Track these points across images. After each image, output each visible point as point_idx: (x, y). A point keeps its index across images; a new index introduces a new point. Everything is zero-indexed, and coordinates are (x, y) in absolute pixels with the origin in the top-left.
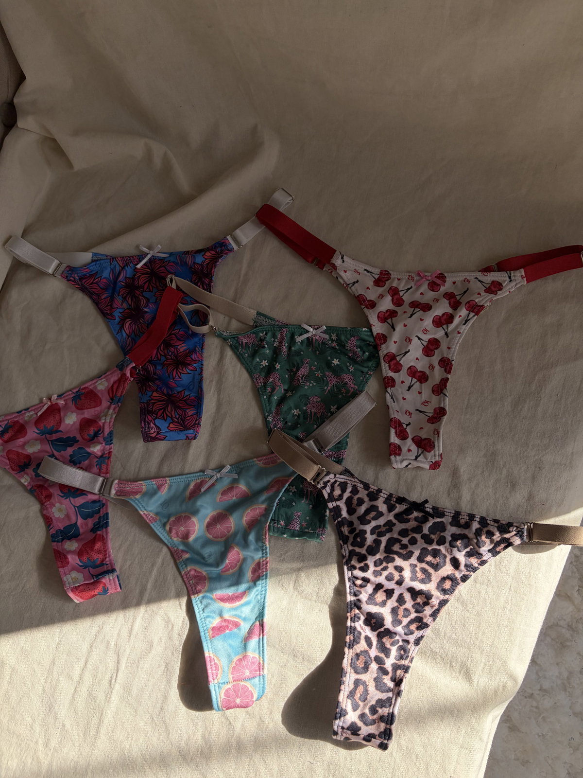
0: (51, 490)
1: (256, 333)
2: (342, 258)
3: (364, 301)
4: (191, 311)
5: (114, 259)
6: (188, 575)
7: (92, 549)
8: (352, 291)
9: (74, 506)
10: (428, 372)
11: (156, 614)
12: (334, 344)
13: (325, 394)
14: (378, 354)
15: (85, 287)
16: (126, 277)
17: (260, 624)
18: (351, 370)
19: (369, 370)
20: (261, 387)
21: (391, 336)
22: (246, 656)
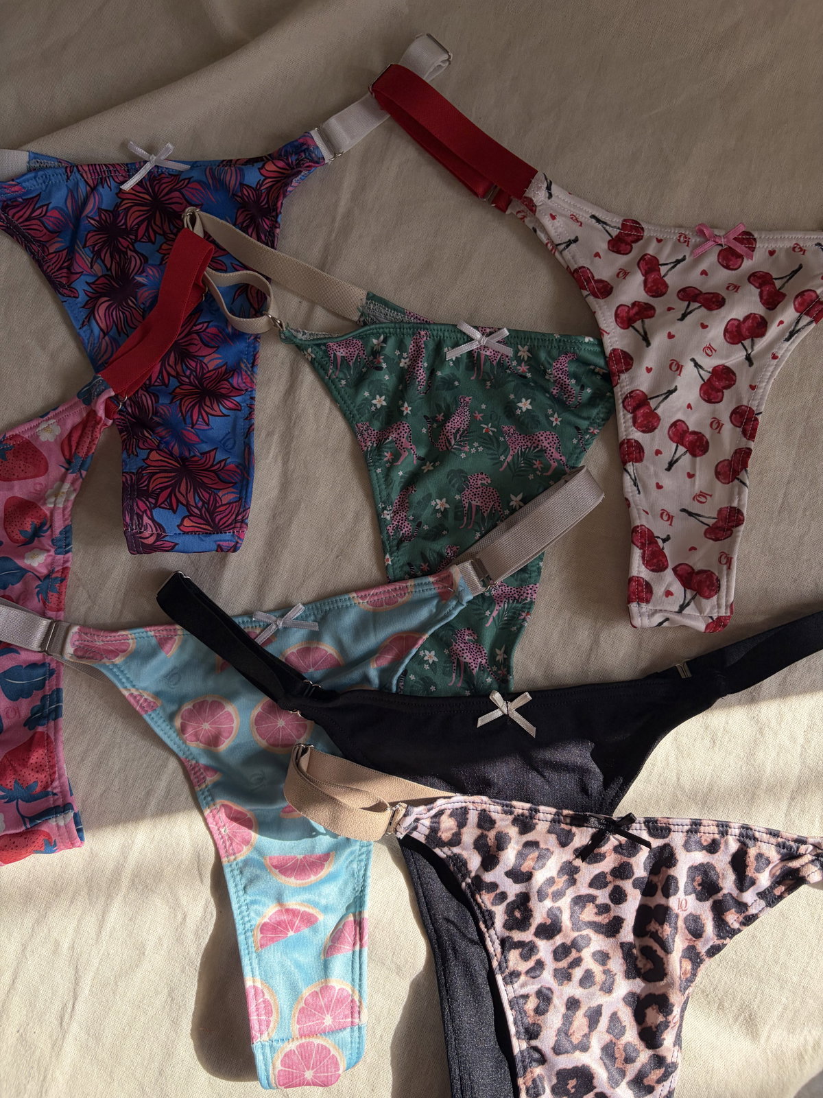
1: (364, 338)
2: (549, 188)
3: (588, 281)
4: (231, 287)
5: (75, 168)
7: (24, 763)
8: (563, 258)
10: (707, 433)
11: (153, 892)
12: (523, 368)
13: (501, 470)
14: (613, 393)
15: (16, 227)
16: (99, 209)
17: (355, 921)
18: (554, 424)
19: (591, 424)
20: (371, 451)
21: (641, 357)
22: (327, 986)
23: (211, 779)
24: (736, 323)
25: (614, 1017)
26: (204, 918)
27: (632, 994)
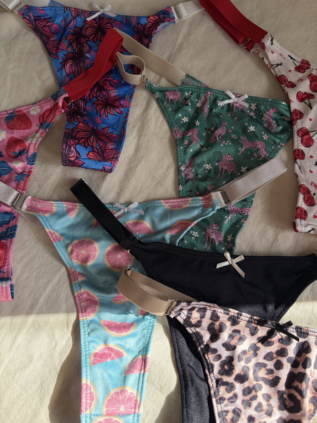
1: (182, 91)
2: (272, 40)
3: (285, 81)
5: (68, 8)
6: (81, 297)
8: (274, 71)
12: (252, 114)
14: (292, 128)
15: (38, 29)
16: (75, 26)
17: (142, 358)
18: (264, 139)
19: (281, 141)
20: (179, 139)
21: (307, 114)
22: (124, 390)
23: (80, 279)
27: (281, 419)
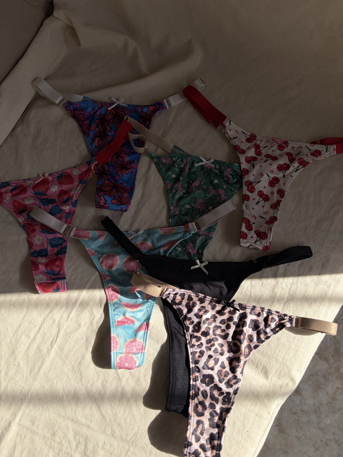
0: (36, 227)
1: (171, 158)
2: (230, 122)
3: (239, 149)
4: (136, 139)
5: (96, 102)
7: (54, 264)
8: (232, 142)
9: (47, 239)
10: (270, 196)
11: (86, 309)
12: (217, 171)
13: (207, 198)
14: (242, 180)
15: (76, 116)
16: (100, 114)
17: (146, 324)
18: (224, 188)
19: (235, 189)
20: (169, 189)
21: (252, 171)
22: (135, 340)
23: (108, 278)
24: (281, 165)
25: (223, 363)
26: (100, 318)
27: (229, 357)
